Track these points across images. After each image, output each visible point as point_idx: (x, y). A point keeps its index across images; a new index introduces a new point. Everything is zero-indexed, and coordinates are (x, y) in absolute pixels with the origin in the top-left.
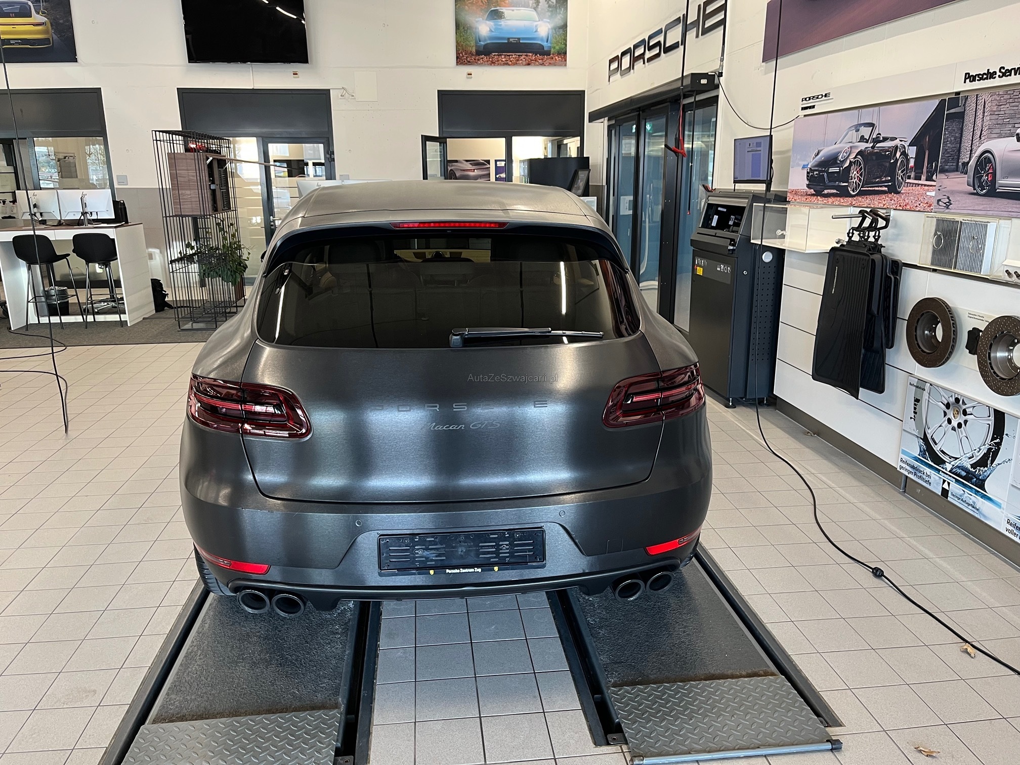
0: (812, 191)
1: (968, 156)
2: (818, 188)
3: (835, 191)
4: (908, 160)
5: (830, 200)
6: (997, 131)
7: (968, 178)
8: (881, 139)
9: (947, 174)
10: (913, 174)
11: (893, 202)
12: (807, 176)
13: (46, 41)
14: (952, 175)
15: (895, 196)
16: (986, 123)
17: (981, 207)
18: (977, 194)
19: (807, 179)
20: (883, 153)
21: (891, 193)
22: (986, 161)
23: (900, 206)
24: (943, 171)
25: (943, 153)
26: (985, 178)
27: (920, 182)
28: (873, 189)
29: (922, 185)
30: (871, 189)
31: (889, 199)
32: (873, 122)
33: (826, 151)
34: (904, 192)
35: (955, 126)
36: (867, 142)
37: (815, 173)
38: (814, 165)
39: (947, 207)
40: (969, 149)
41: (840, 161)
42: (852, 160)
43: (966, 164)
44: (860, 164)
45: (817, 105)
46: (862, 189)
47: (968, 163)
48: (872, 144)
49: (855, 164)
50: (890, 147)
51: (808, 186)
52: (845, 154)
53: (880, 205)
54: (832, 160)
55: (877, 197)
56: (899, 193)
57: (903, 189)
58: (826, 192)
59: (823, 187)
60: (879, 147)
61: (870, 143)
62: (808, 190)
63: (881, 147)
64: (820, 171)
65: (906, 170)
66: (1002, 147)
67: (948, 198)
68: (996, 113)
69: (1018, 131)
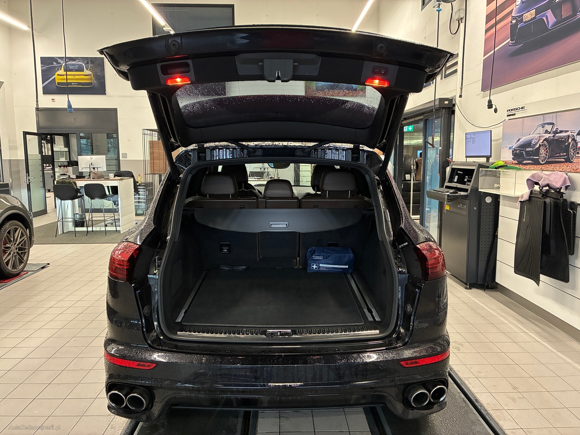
0: (516, 162)
2: (520, 160)
3: (530, 162)
4: (577, 144)
5: (528, 167)
8: (559, 131)
11: (568, 167)
12: (512, 153)
13: (91, 84)
15: (570, 164)
19: (513, 155)
20: (561, 140)
21: (567, 162)
23: (573, 170)
30: (554, 160)
31: (566, 166)
32: (553, 122)
33: (524, 139)
34: (575, 161)
36: (550, 133)
37: (517, 151)
38: (517, 146)
41: (533, 144)
42: (540, 144)
44: (546, 146)
45: (517, 113)
46: (548, 160)
48: (553, 134)
49: (542, 146)
50: (564, 136)
51: (513, 159)
52: (536, 141)
53: (560, 169)
54: (528, 144)
55: (558, 165)
56: (572, 162)
57: (575, 160)
58: (525, 162)
59: (523, 159)
60: (557, 136)
61: (552, 134)
62: (513, 161)
63: (559, 136)
64: (520, 150)
65: (576, 149)
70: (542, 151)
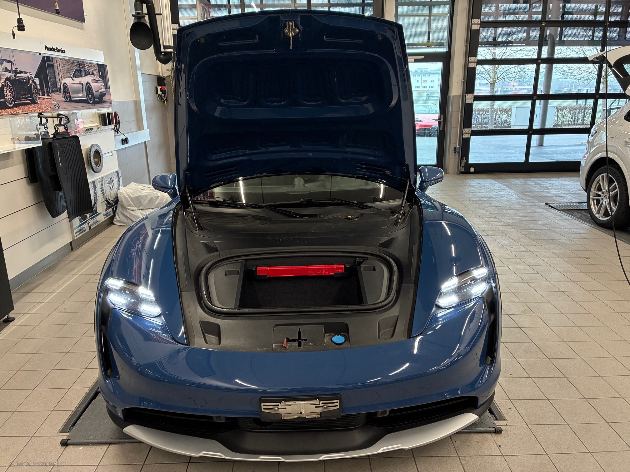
1: (59, 85)
4: (36, 85)
6: (65, 75)
7: (62, 94)
8: (19, 72)
9: (55, 93)
10: (41, 93)
11: (35, 109)
14: (57, 93)
15: (36, 106)
16: (62, 71)
17: (69, 107)
18: (66, 101)
20: (22, 80)
21: (33, 104)
22: (65, 87)
23: (39, 110)
24: (53, 92)
25: (50, 83)
26: (67, 94)
28: (23, 102)
29: (46, 98)
30: (21, 102)
31: (33, 107)
32: (10, 60)
35: (51, 70)
36: (10, 72)
39: (59, 108)
40: (59, 81)
42: (3, 83)
44: (10, 87)
46: (15, 102)
47: (60, 88)
49: (6, 86)
50: (25, 77)
53: (29, 111)
55: (26, 107)
56: (36, 103)
57: (39, 101)
60: (19, 76)
61: (12, 73)
63: (20, 77)
65: (37, 90)
66: (68, 81)
67: (58, 104)
68: (64, 67)
69: (71, 76)
70: (6, 92)
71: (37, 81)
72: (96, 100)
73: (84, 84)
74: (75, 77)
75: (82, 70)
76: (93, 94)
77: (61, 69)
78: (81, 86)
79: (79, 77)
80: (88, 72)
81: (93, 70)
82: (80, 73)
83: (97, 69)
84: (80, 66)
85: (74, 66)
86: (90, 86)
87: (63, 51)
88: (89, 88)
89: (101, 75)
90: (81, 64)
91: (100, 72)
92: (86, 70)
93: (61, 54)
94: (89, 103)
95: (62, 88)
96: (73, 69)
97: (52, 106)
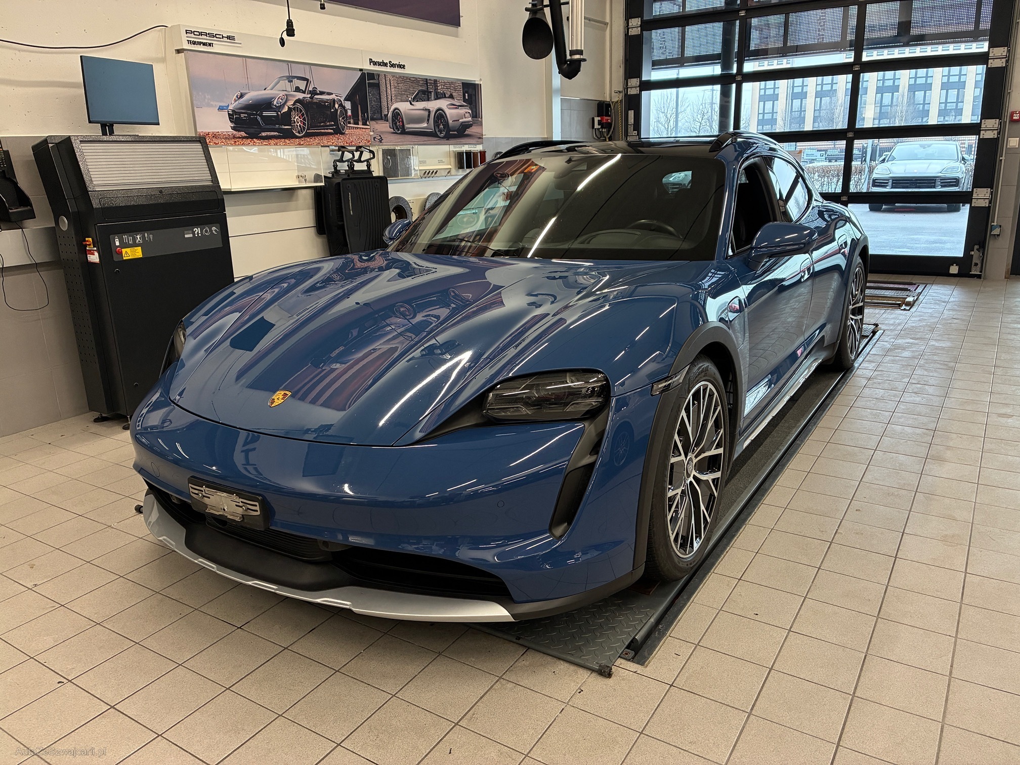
0: (243, 134)
1: (386, 111)
2: (252, 131)
3: (276, 133)
4: (346, 111)
5: (272, 142)
6: (399, 97)
7: (389, 123)
8: (318, 92)
9: (376, 121)
10: (352, 121)
11: (340, 140)
12: (230, 118)
14: (379, 122)
15: (342, 137)
16: (393, 92)
17: (399, 140)
18: (396, 133)
19: (230, 121)
20: (323, 104)
21: (337, 134)
22: (397, 114)
23: (347, 143)
24: (373, 119)
25: (371, 107)
26: (398, 124)
27: (358, 126)
29: (360, 128)
30: (317, 131)
31: (336, 139)
32: (306, 77)
33: (252, 96)
34: (347, 133)
35: (375, 91)
36: (304, 92)
37: (242, 115)
38: (239, 106)
39: (381, 142)
40: (386, 106)
41: (275, 106)
42: (290, 106)
43: (386, 116)
44: (301, 111)
45: (217, 44)
46: (308, 131)
47: (388, 115)
49: (295, 110)
50: (328, 100)
52: (281, 101)
53: (329, 143)
54: (267, 104)
55: (325, 138)
56: (343, 134)
57: (347, 131)
58: (264, 134)
59: (259, 130)
60: (317, 98)
61: (307, 94)
62: (235, 132)
63: (319, 98)
64: (249, 115)
65: (346, 117)
66: (404, 107)
67: (380, 136)
68: (397, 87)
69: (410, 99)
70: (295, 117)
71: (348, 105)
72: (451, 133)
73: (433, 111)
74: (417, 101)
75: (431, 92)
76: (446, 124)
77: (393, 90)
78: (427, 113)
79: (425, 101)
80: (442, 94)
81: (452, 91)
82: (426, 96)
83: (461, 89)
84: (427, 86)
85: (417, 86)
86: (444, 114)
87: (402, 67)
88: (440, 116)
89: (467, 98)
90: (431, 83)
91: (466, 94)
92: (439, 91)
93: (397, 70)
94: (437, 136)
95: (390, 115)
96: (414, 90)
97: (369, 138)
